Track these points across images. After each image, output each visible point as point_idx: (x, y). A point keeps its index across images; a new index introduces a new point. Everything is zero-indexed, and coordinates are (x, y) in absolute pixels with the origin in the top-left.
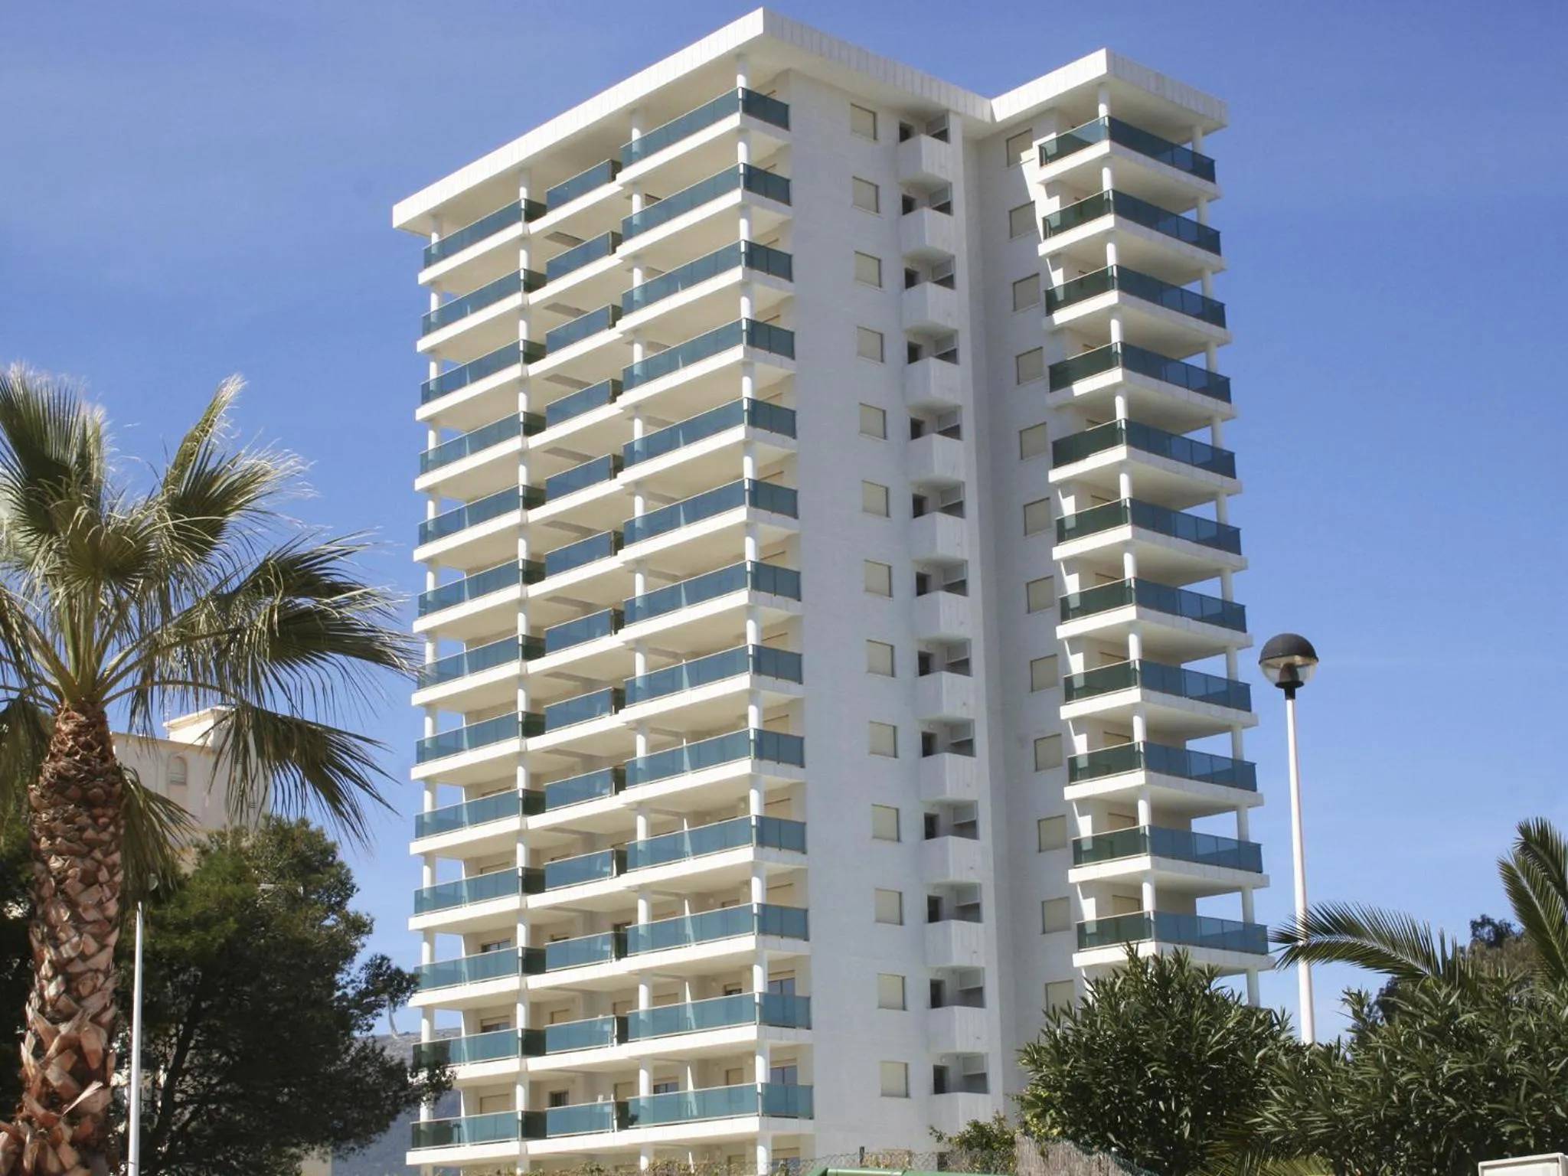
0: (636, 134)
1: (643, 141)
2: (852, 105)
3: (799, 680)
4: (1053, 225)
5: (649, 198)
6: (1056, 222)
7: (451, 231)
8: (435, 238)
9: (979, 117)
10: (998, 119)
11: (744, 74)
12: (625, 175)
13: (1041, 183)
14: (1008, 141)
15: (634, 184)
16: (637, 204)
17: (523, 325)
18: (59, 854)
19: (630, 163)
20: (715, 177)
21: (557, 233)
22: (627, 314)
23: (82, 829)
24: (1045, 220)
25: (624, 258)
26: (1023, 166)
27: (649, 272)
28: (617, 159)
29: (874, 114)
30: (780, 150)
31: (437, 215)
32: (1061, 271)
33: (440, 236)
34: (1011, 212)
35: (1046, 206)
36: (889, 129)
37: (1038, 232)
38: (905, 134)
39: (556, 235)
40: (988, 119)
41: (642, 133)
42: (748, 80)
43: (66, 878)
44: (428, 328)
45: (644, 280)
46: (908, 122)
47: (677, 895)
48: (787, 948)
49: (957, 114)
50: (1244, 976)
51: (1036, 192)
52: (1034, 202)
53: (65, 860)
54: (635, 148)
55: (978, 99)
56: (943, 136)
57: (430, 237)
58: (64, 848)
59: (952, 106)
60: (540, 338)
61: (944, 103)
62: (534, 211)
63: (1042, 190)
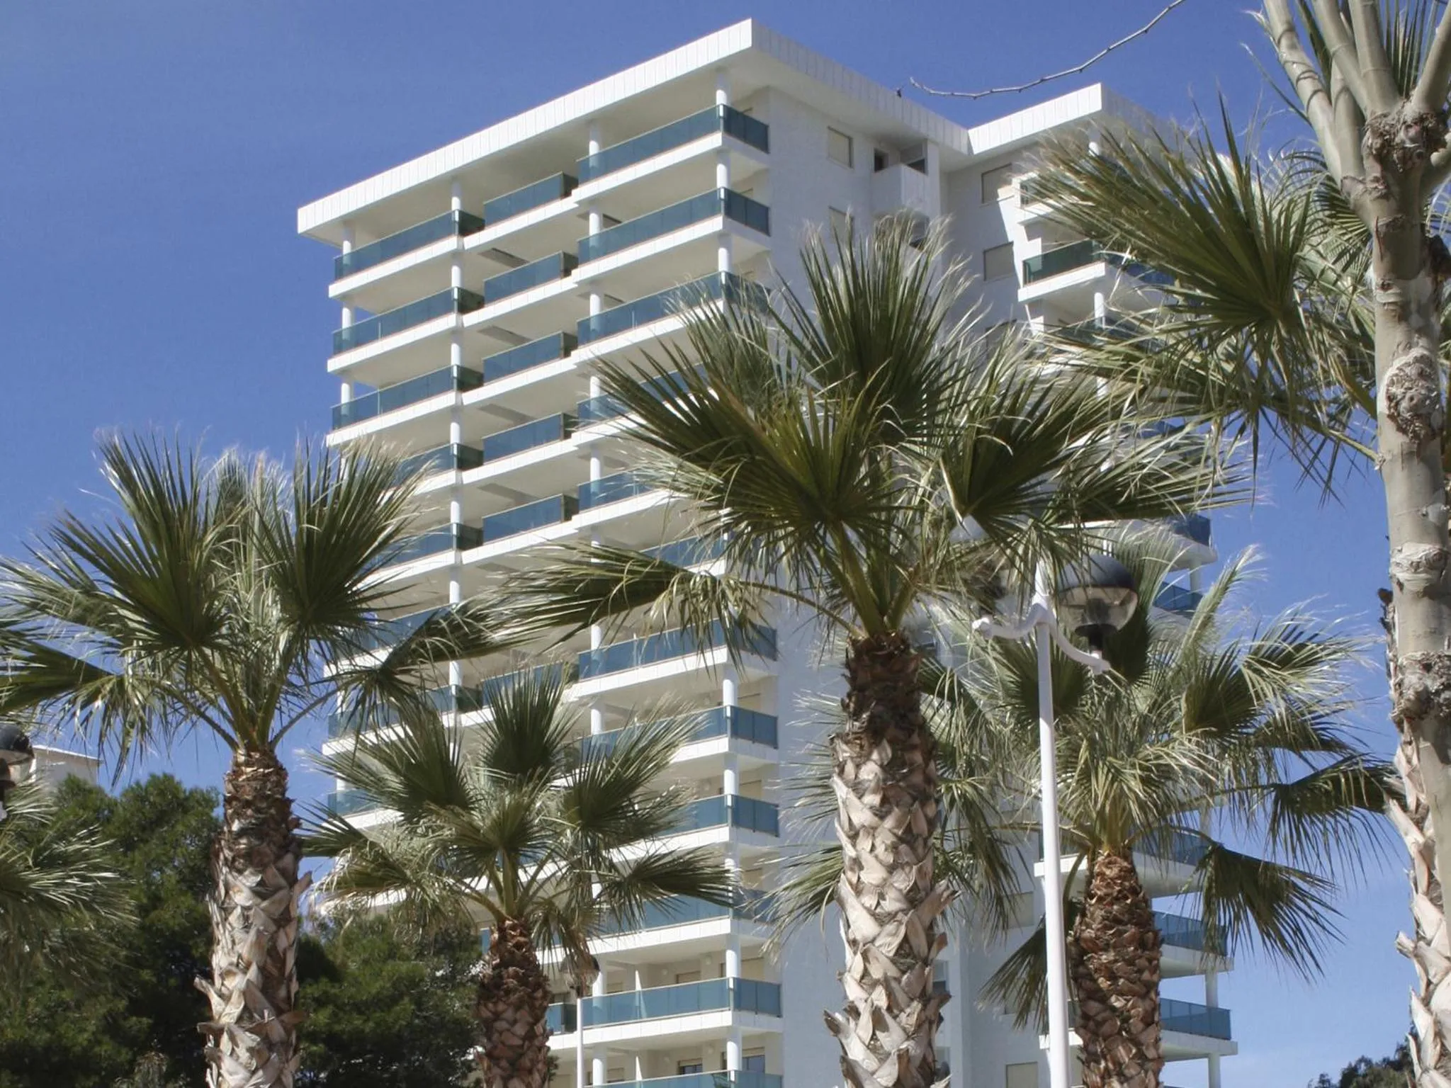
0: (594, 148)
1: (602, 156)
2: (829, 128)
3: (774, 743)
4: (1034, 269)
5: (607, 220)
6: (1037, 266)
7: (366, 241)
8: (347, 248)
9: (956, 147)
10: (976, 151)
11: (725, 89)
12: (582, 192)
13: (1022, 223)
14: (983, 175)
15: (592, 203)
16: (594, 225)
17: (455, 349)
18: (1121, 994)
19: (587, 179)
20: (691, 202)
21: (495, 249)
22: (583, 343)
23: (1140, 971)
24: (1026, 264)
25: (580, 283)
26: (1001, 204)
27: (607, 299)
28: (572, 174)
29: (850, 139)
30: (757, 174)
31: (349, 223)
32: (1041, 319)
33: (353, 246)
34: (985, 252)
35: (1026, 249)
36: (864, 157)
37: (1015, 275)
38: (880, 163)
39: (495, 252)
40: (964, 150)
41: (600, 147)
42: (729, 97)
43: (1130, 1018)
44: (340, 348)
45: (602, 308)
46: (884, 149)
47: (626, 965)
48: (761, 1024)
49: (937, 144)
50: (1206, 1060)
51: (1015, 232)
52: (1012, 243)
53: (1128, 1001)
54: (592, 163)
55: (957, 128)
56: (920, 166)
57: (341, 246)
58: (1126, 989)
59: (931, 135)
60: (476, 364)
61: (923, 131)
62: (469, 224)
63: (1022, 230)
